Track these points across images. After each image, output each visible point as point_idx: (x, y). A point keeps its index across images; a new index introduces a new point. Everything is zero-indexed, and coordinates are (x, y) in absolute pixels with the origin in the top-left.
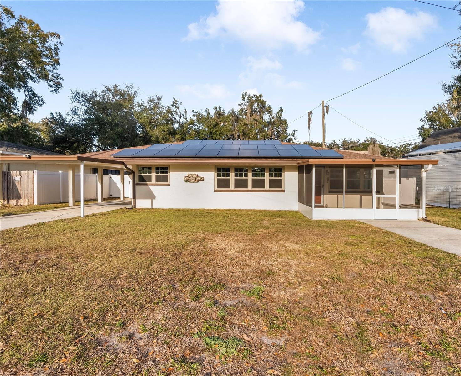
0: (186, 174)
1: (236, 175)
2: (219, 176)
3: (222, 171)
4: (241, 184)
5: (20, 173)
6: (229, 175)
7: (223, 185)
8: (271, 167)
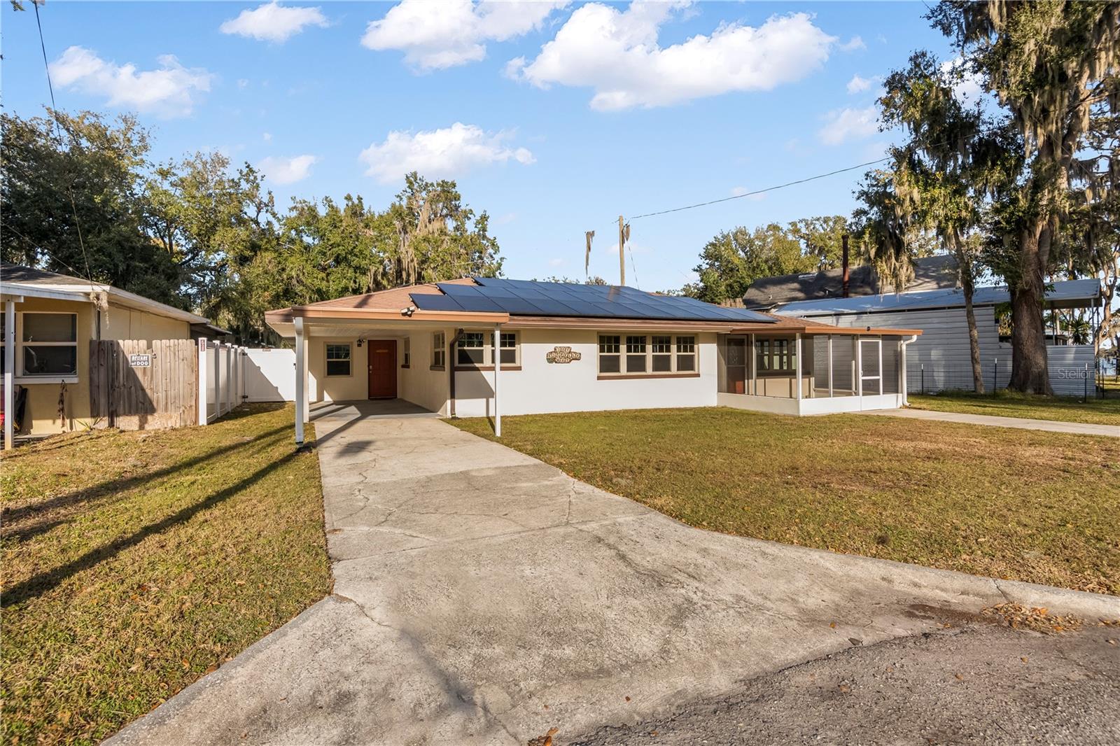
0: (550, 347)
1: (629, 350)
2: (602, 350)
3: (608, 342)
4: (636, 365)
5: (149, 346)
6: (617, 350)
7: (608, 366)
8: (680, 336)
